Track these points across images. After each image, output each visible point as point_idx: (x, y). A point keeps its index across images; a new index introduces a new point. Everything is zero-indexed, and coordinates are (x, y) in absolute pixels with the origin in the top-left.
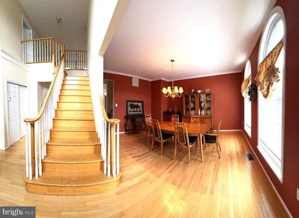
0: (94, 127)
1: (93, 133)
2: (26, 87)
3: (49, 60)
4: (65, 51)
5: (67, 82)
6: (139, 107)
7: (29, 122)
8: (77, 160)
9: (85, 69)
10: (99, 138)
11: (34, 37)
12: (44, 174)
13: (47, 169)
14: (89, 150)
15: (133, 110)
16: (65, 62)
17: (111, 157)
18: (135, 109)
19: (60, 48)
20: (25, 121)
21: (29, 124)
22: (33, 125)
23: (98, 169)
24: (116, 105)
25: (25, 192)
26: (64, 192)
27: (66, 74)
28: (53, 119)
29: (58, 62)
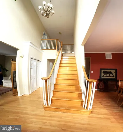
0: (78, 84)
1: (78, 87)
2: (41, 61)
3: (54, 49)
4: (62, 45)
5: (63, 60)
6: (112, 74)
7: (44, 79)
8: (69, 99)
9: (73, 52)
10: (81, 90)
11: (48, 38)
12: (53, 104)
13: (54, 102)
14: (75, 95)
15: (106, 75)
16: (62, 49)
17: (88, 100)
18: (108, 75)
19: (60, 43)
20: (42, 79)
21: (44, 80)
22: (46, 81)
23: (80, 104)
24: (92, 72)
25: (44, 111)
26: (63, 111)
27: (62, 56)
28: (56, 79)
29: (59, 49)
